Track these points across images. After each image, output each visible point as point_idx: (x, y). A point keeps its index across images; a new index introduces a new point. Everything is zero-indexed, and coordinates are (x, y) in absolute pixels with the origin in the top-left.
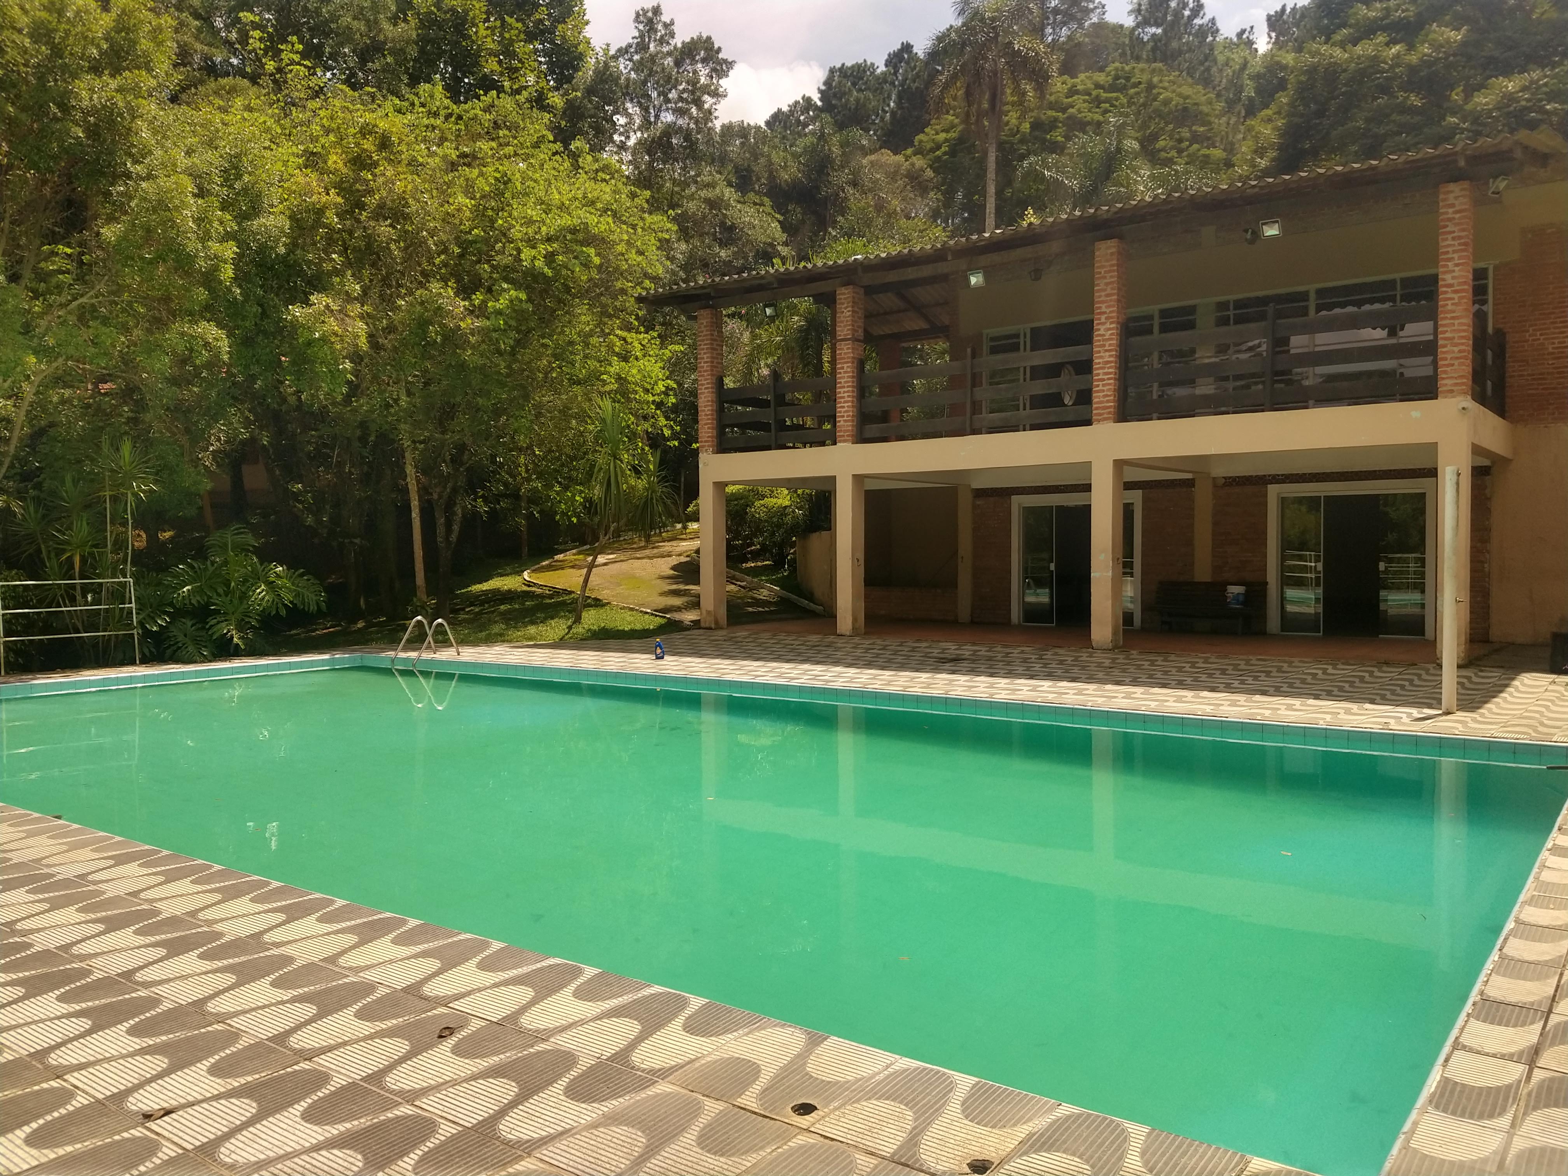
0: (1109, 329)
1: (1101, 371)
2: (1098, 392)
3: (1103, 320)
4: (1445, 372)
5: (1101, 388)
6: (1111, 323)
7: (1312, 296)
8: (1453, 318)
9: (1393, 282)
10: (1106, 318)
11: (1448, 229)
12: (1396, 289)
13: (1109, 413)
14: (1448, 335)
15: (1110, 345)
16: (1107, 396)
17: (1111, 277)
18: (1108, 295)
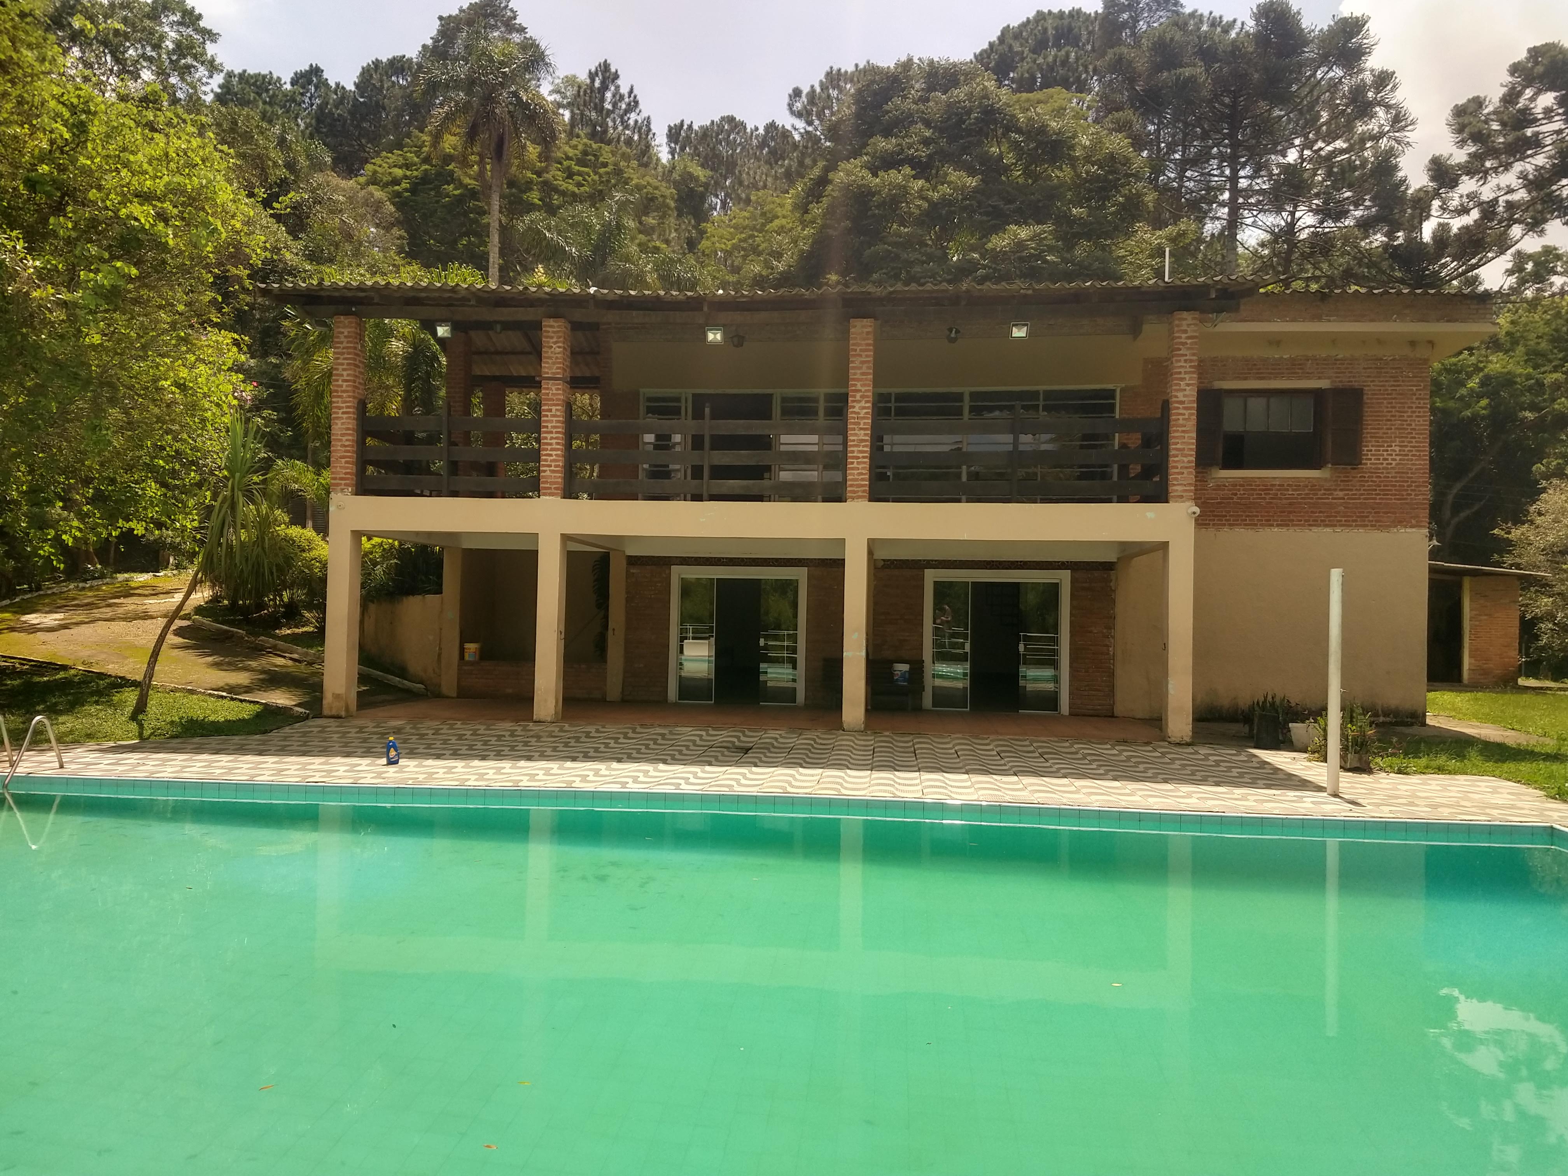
0: (864, 408)
1: (855, 449)
2: (853, 469)
3: (858, 398)
4: (1176, 479)
5: (855, 465)
6: (867, 402)
7: (967, 398)
8: (1183, 432)
9: (1037, 393)
10: (861, 397)
11: (1181, 352)
12: (1039, 400)
13: (864, 491)
14: (1179, 446)
15: (865, 424)
16: (862, 474)
17: (867, 356)
18: (863, 374)
